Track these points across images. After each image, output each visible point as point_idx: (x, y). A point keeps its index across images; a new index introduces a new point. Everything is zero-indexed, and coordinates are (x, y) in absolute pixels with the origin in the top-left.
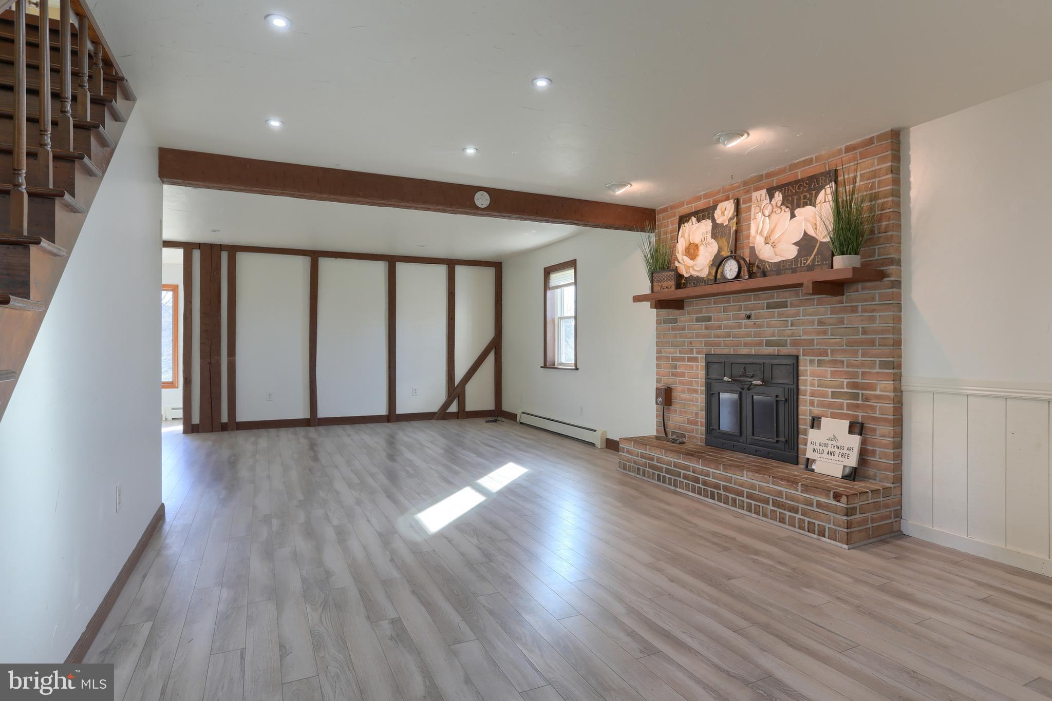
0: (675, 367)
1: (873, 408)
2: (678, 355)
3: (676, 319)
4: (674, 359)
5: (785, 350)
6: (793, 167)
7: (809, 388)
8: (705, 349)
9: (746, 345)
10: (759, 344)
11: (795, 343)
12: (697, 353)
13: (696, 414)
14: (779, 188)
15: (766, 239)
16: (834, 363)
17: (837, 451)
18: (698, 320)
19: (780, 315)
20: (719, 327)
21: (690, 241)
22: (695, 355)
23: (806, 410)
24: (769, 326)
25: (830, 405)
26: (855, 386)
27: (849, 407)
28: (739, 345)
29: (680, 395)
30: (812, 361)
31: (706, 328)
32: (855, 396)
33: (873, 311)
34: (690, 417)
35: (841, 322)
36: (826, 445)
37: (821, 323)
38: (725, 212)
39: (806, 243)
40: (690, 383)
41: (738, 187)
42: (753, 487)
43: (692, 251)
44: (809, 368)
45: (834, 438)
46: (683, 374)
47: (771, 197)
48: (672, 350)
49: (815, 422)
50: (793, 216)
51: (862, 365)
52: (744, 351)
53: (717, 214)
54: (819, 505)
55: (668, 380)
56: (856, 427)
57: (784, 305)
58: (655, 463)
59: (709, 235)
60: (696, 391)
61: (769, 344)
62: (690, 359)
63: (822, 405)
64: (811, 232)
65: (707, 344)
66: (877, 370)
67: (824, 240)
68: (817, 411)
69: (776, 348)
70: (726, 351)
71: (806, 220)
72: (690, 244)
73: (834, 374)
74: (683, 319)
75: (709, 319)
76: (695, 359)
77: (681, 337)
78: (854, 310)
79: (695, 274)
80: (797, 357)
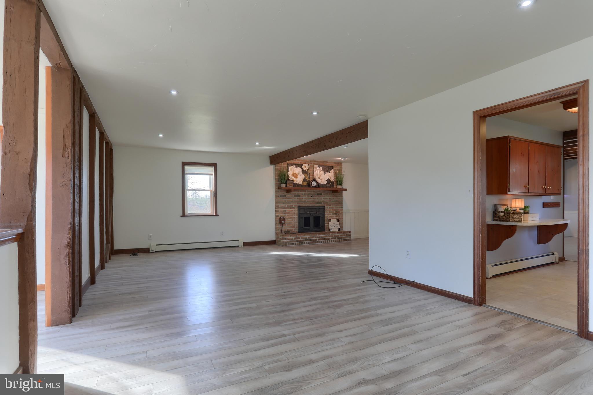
0: (285, 211)
1: (339, 216)
2: (287, 207)
3: (286, 195)
4: (284, 208)
5: (321, 205)
6: (323, 162)
7: (327, 213)
8: (297, 205)
9: (311, 204)
10: (315, 203)
11: (324, 203)
12: (294, 206)
13: (294, 225)
14: (322, 166)
15: (319, 177)
16: (333, 207)
17: (336, 226)
18: (294, 196)
19: (320, 196)
20: (303, 199)
21: (294, 172)
22: (293, 207)
23: (327, 218)
24: (317, 199)
25: (332, 217)
26: (336, 212)
27: (335, 216)
28: (309, 204)
29: (288, 219)
30: (328, 207)
31: (298, 199)
32: (336, 214)
33: (339, 197)
34: (292, 226)
35: (333, 199)
36: (333, 225)
37: (330, 199)
38: (306, 167)
39: (328, 181)
40: (292, 215)
41: (309, 161)
42: (332, 236)
43: (295, 175)
44: (327, 209)
45: (334, 223)
46: (289, 213)
47: (319, 168)
48: (283, 205)
49: (330, 221)
50: (325, 174)
51: (338, 208)
52: (310, 205)
53: (303, 167)
54: (347, 235)
55: (282, 215)
56: (338, 220)
57: (321, 194)
58: (300, 239)
59: (301, 172)
60: (294, 218)
61: (317, 203)
62: (291, 208)
63: (330, 217)
64: (329, 178)
65: (298, 203)
66: (340, 209)
67: (333, 181)
68: (329, 218)
69: (319, 204)
70: (304, 205)
71: (328, 176)
72: (294, 173)
73: (332, 210)
74: (288, 195)
75: (299, 196)
76: (294, 208)
77: (287, 201)
78: (336, 196)
79: (297, 183)
80: (324, 206)
